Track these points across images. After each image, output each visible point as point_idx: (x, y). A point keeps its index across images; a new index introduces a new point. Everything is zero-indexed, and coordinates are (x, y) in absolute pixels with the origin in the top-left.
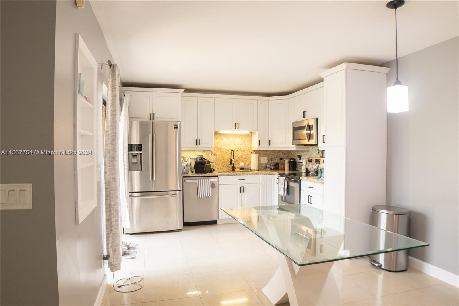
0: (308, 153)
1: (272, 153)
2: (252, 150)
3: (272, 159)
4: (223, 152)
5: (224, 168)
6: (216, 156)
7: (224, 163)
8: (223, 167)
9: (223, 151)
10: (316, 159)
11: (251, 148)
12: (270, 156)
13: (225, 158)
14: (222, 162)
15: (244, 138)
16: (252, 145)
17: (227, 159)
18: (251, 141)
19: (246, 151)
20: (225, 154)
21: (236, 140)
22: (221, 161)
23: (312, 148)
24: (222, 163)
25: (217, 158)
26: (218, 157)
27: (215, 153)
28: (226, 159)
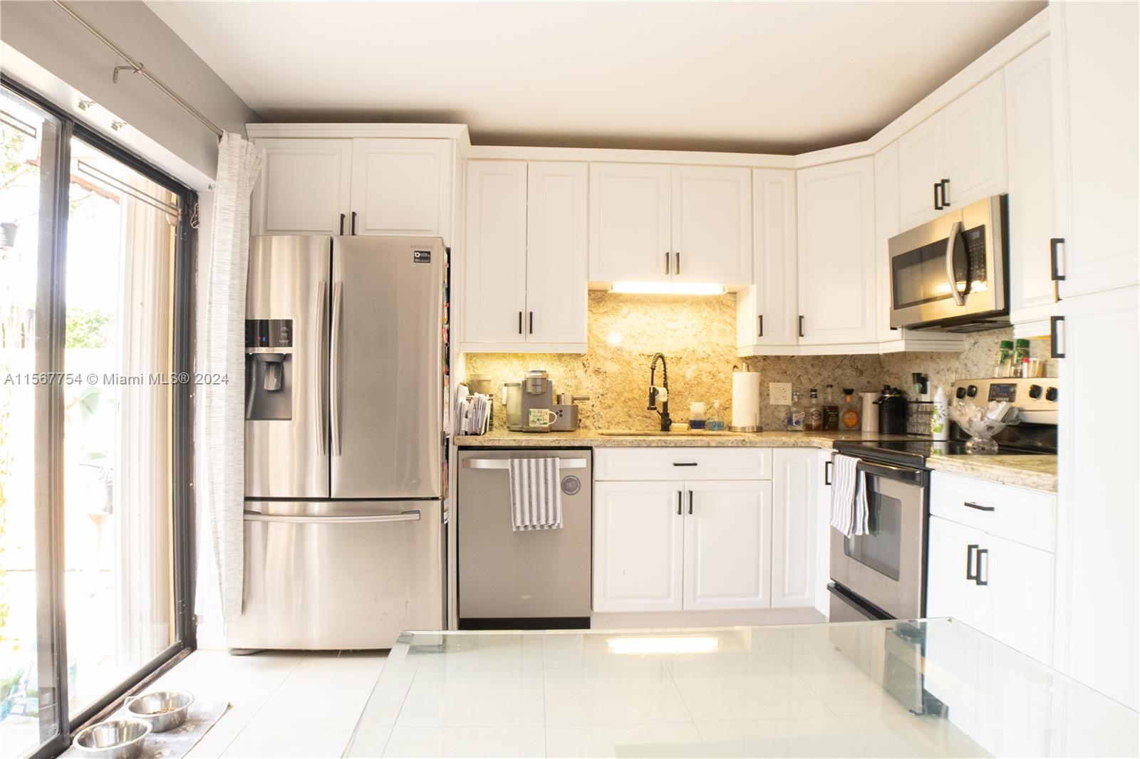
0: (957, 364)
1: (812, 371)
2: (735, 357)
3: (812, 391)
4: (629, 363)
5: (631, 420)
6: (601, 377)
7: (630, 404)
8: (628, 418)
9: (626, 357)
10: (991, 385)
11: (733, 349)
12: (804, 381)
13: (634, 386)
14: (623, 399)
15: (705, 314)
16: (736, 339)
17: (643, 387)
18: (733, 326)
19: (714, 360)
20: (636, 372)
21: (676, 321)
22: (620, 394)
23: (972, 341)
24: (625, 401)
25: (608, 386)
26: (608, 380)
27: (598, 365)
28: (640, 389)
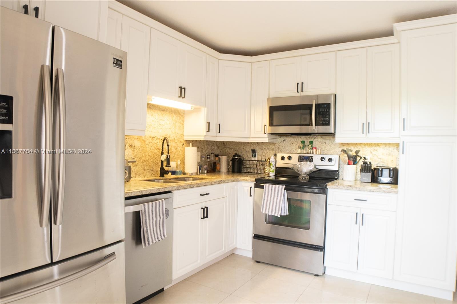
1: (206, 147)
2: (183, 140)
3: (208, 155)
4: (145, 141)
5: (145, 172)
6: (132, 148)
7: (145, 163)
8: (144, 171)
9: (144, 138)
11: (183, 136)
12: (204, 151)
13: (147, 154)
14: (142, 161)
15: (174, 118)
16: (184, 131)
17: (150, 154)
18: (183, 124)
19: (177, 141)
20: (147, 146)
21: (164, 120)
22: (140, 158)
24: (143, 162)
25: (135, 154)
26: (135, 151)
27: (131, 142)
28: (149, 155)
